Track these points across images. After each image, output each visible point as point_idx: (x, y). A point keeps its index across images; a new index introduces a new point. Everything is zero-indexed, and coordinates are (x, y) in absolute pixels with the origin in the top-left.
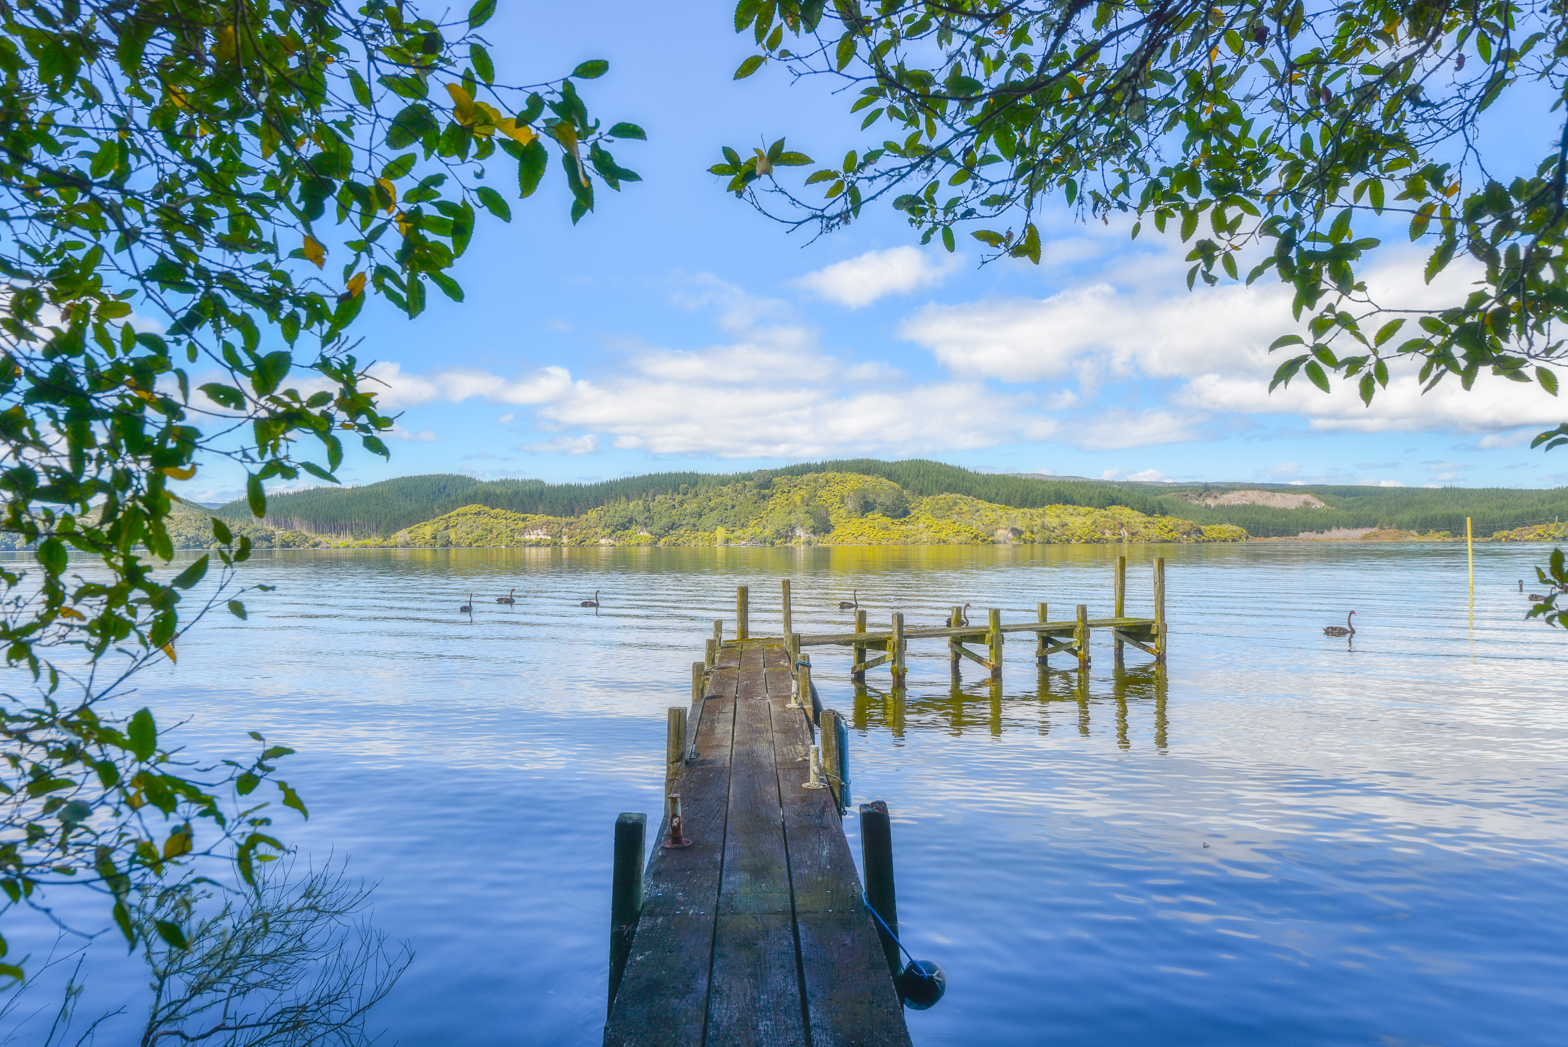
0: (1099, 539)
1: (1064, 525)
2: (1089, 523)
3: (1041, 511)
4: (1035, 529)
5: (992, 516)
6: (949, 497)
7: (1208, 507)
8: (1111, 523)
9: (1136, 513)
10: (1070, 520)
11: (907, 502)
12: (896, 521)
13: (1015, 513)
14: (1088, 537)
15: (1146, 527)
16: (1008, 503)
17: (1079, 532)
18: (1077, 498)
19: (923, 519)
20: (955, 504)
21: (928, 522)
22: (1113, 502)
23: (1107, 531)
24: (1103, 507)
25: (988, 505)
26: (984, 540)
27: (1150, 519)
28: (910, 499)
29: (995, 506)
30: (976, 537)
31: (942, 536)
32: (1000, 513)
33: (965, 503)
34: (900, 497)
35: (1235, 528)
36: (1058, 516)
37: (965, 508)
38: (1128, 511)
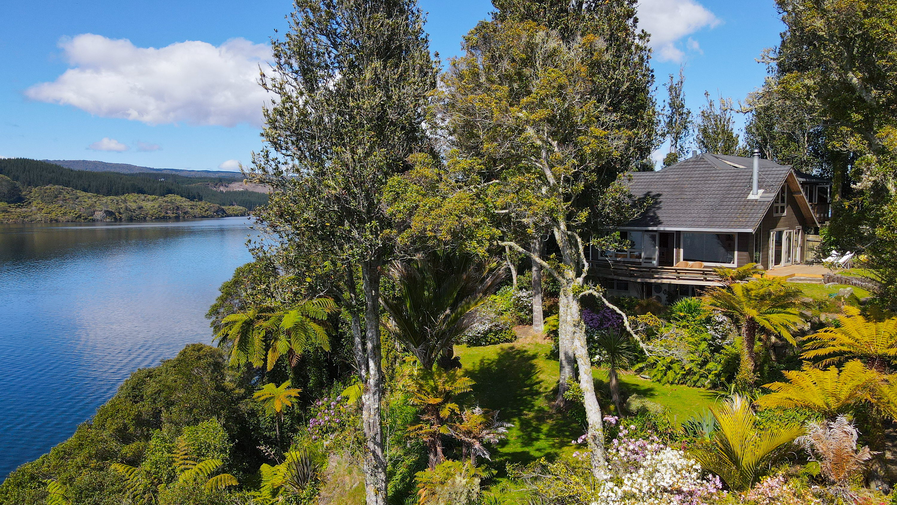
0: (164, 217)
1: (141, 208)
2: (156, 206)
3: (123, 197)
4: (121, 211)
5: (90, 202)
6: (56, 188)
7: (222, 192)
8: (170, 206)
9: (184, 199)
10: (144, 204)
11: (20, 191)
12: (12, 205)
13: (105, 199)
14: (157, 216)
15: (191, 208)
16: (98, 192)
17: (151, 212)
18: (146, 189)
19: (35, 203)
20: (60, 193)
21: (39, 206)
22: (170, 192)
23: (169, 212)
24: (163, 195)
25: (84, 194)
26: (86, 219)
27: (194, 203)
28: (21, 188)
29: (89, 194)
30: (80, 216)
31: (53, 215)
32: (94, 199)
33: (67, 192)
34: (15, 188)
35: (241, 208)
36: (135, 202)
37: (68, 196)
38: (179, 198)
